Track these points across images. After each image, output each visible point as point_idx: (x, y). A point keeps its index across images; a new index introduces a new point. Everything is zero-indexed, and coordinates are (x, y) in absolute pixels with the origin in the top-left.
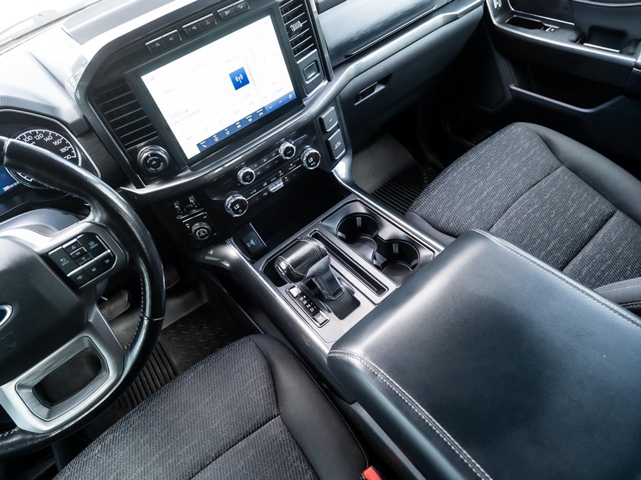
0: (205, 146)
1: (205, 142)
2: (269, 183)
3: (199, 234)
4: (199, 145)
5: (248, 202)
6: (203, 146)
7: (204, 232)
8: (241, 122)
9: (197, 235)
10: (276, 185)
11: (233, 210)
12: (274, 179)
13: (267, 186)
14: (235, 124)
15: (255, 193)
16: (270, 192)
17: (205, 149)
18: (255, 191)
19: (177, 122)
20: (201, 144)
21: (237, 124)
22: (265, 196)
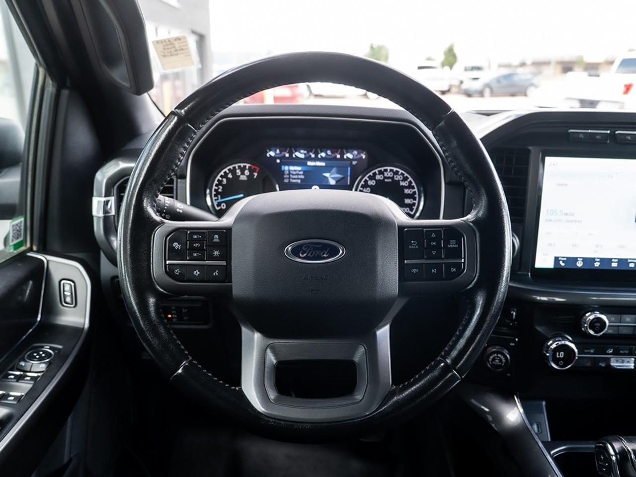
0: (563, 264)
1: (565, 259)
2: (616, 353)
3: (494, 359)
4: (557, 259)
5: (577, 358)
6: (561, 262)
7: (500, 360)
8: (620, 261)
9: (490, 360)
10: (623, 362)
11: (554, 355)
12: (625, 351)
13: (610, 354)
14: (612, 259)
15: (591, 354)
16: (610, 365)
17: (560, 267)
18: (592, 351)
19: (550, 221)
20: (560, 259)
21: (613, 260)
22: (601, 367)
